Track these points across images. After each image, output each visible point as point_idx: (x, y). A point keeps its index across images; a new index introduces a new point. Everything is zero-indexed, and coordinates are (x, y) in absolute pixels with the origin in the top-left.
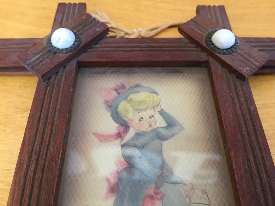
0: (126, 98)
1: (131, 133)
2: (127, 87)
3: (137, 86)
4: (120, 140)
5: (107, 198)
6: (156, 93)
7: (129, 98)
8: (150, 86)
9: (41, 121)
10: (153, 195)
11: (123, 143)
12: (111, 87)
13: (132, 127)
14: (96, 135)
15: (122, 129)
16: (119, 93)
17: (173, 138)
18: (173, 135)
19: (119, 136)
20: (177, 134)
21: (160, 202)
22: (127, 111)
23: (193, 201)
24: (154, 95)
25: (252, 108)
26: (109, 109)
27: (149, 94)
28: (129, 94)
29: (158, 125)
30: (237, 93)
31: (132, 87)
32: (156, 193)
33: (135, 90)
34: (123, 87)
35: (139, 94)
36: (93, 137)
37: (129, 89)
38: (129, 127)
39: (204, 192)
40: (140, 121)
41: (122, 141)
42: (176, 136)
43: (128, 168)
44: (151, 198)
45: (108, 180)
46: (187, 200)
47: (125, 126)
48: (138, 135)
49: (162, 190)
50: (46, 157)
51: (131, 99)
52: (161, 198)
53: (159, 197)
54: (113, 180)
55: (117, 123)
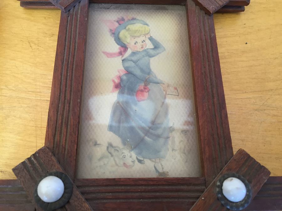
0: (125, 28)
1: (129, 52)
2: (126, 20)
3: (133, 19)
4: (121, 56)
5: (113, 91)
6: (147, 25)
7: (127, 28)
8: (143, 19)
9: (67, 40)
10: (143, 89)
11: (123, 58)
12: (114, 20)
13: (130, 48)
14: (104, 53)
15: (122, 50)
16: (120, 24)
17: (158, 56)
18: (157, 54)
19: (121, 53)
20: (160, 53)
21: (147, 93)
22: (126, 37)
23: (168, 93)
24: (146, 26)
25: (213, 35)
26: (113, 35)
27: (142, 25)
28: (127, 25)
29: (147, 47)
30: (204, 25)
31: (129, 20)
32: (145, 89)
33: (132, 22)
34: (123, 19)
35: (135, 25)
36: (103, 54)
37: (127, 21)
38: (127, 48)
39: (176, 89)
40: (135, 44)
41: (122, 57)
42: (159, 55)
43: (126, 74)
44: (142, 91)
45: (114, 81)
46: (165, 93)
47: (124, 48)
48: (134, 53)
49: (149, 86)
50: (73, 63)
51: (129, 29)
52: (148, 91)
53: (146, 91)
54: (117, 81)
55: (119, 45)
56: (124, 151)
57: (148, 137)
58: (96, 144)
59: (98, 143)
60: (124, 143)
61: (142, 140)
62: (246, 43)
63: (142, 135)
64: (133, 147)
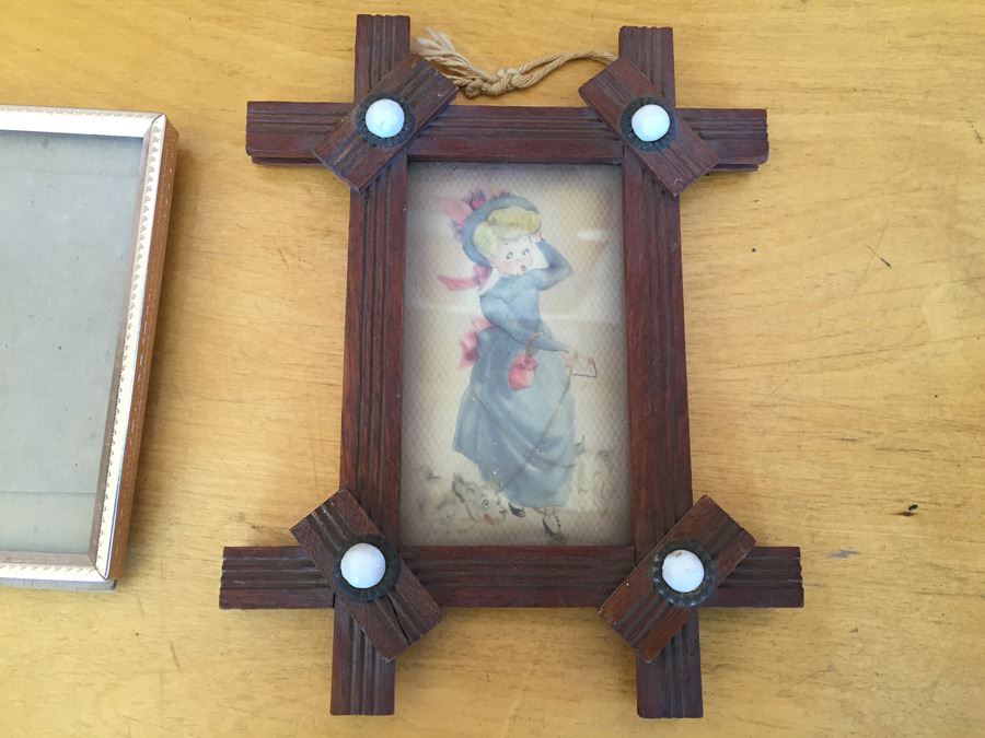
0: (486, 219)
1: (495, 277)
2: (488, 197)
3: (504, 195)
4: (477, 287)
5: (462, 366)
6: (534, 210)
7: (490, 218)
8: (525, 196)
10: (523, 363)
11: (482, 292)
12: (462, 196)
13: (497, 267)
14: (442, 279)
15: (480, 271)
16: (474, 209)
17: (556, 286)
18: (556, 282)
19: (477, 281)
20: (562, 280)
21: (532, 373)
22: (488, 241)
23: (574, 372)
24: (531, 212)
25: (674, 247)
26: (459, 236)
27: (522, 211)
28: (491, 212)
29: (534, 266)
30: (657, 222)
31: (495, 198)
32: (527, 362)
33: (501, 203)
34: (482, 197)
35: (508, 211)
36: (438, 282)
37: (491, 202)
38: (491, 268)
39: (591, 362)
40: (508, 258)
41: (480, 290)
42: (561, 284)
43: (490, 328)
44: (521, 367)
45: (463, 344)
46: (568, 371)
47: (485, 267)
48: (505, 281)
49: (535, 358)
50: (383, 314)
51: (494, 220)
52: (534, 368)
53: (531, 367)
54: (470, 344)
55: (472, 260)
56: (485, 492)
57: (533, 465)
58: (431, 477)
59: (435, 474)
60: (486, 475)
61: (521, 470)
62: (754, 250)
63: (521, 459)
64: (502, 484)
